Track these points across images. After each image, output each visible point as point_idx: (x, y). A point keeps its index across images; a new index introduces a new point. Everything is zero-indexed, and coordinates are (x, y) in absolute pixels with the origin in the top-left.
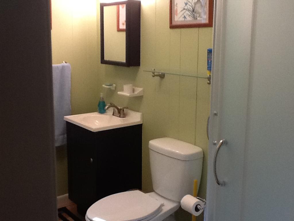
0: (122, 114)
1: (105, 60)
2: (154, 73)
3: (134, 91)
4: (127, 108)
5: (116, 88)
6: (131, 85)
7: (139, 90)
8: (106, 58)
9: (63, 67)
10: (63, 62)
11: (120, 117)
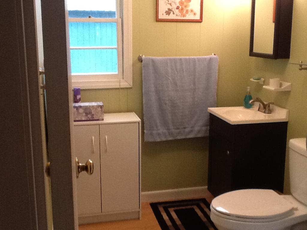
0: (267, 109)
1: (254, 53)
2: (301, 66)
3: (281, 85)
4: (273, 104)
5: (264, 82)
6: (278, 79)
7: (286, 85)
8: (255, 50)
9: (211, 59)
10: (212, 54)
11: (265, 112)
